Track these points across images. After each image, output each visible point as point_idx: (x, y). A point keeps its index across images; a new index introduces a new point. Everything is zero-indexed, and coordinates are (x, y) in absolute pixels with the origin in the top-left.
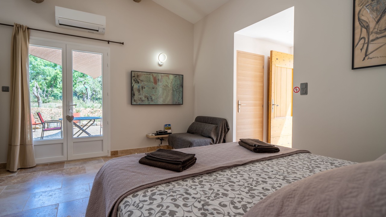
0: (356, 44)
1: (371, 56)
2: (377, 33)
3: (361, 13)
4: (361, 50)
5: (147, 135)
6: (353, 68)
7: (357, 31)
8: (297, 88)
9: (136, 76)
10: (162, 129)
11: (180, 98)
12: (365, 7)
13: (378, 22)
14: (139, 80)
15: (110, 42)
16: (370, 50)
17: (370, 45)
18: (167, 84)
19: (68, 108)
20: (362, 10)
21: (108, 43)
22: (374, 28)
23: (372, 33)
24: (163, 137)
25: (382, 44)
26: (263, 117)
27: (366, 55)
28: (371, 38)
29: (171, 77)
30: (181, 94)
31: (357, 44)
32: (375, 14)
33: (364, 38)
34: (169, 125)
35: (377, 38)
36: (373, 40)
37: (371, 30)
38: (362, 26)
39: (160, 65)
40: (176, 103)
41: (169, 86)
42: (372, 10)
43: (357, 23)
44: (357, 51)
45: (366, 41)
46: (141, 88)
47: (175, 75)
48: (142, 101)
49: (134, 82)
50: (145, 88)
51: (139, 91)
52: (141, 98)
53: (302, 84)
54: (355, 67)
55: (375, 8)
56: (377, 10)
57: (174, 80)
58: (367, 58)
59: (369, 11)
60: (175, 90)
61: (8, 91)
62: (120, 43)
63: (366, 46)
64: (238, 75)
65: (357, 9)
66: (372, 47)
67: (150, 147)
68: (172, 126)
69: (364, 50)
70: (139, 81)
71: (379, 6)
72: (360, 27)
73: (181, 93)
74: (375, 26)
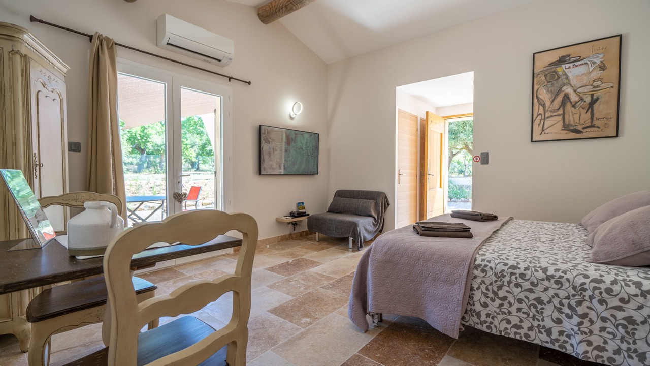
0: (534, 119)
1: (547, 131)
2: (551, 112)
3: (539, 91)
4: (539, 125)
5: (277, 219)
6: (532, 141)
7: (536, 108)
8: (477, 157)
9: (266, 132)
10: (294, 209)
11: (316, 166)
12: (542, 87)
13: (552, 102)
14: (270, 138)
15: (231, 80)
16: (546, 126)
17: (546, 122)
18: (301, 145)
19: (175, 181)
20: (540, 89)
21: (229, 80)
22: (549, 107)
23: (548, 111)
24: (296, 221)
25: (555, 122)
26: (416, 190)
27: (543, 130)
28: (547, 115)
29: (306, 135)
30: (316, 161)
31: (536, 119)
32: (550, 94)
33: (541, 114)
34: (303, 203)
35: (552, 116)
36: (548, 118)
37: (547, 108)
38: (540, 104)
39: (292, 118)
40: (311, 172)
41: (304, 149)
42: (548, 91)
43: (535, 100)
44: (535, 126)
45: (543, 118)
46: (272, 150)
47: (310, 134)
48: (273, 169)
49: (264, 141)
50: (276, 151)
51: (269, 154)
52: (271, 166)
53: (482, 154)
54: (534, 140)
55: (550, 90)
56: (551, 91)
57: (309, 141)
58: (543, 133)
59: (545, 91)
60: (309, 154)
61: (80, 151)
62: (246, 82)
63: (542, 121)
64: (398, 139)
65: (536, 87)
66: (547, 123)
67: (281, 236)
68: (305, 205)
69: (541, 125)
70: (270, 140)
71: (553, 88)
72: (538, 104)
73: (316, 158)
74: (550, 106)
